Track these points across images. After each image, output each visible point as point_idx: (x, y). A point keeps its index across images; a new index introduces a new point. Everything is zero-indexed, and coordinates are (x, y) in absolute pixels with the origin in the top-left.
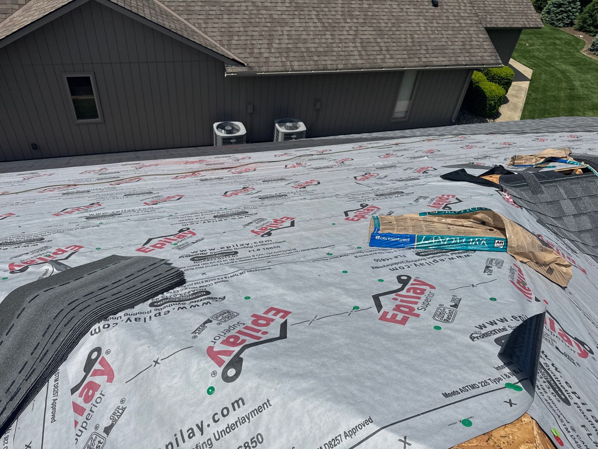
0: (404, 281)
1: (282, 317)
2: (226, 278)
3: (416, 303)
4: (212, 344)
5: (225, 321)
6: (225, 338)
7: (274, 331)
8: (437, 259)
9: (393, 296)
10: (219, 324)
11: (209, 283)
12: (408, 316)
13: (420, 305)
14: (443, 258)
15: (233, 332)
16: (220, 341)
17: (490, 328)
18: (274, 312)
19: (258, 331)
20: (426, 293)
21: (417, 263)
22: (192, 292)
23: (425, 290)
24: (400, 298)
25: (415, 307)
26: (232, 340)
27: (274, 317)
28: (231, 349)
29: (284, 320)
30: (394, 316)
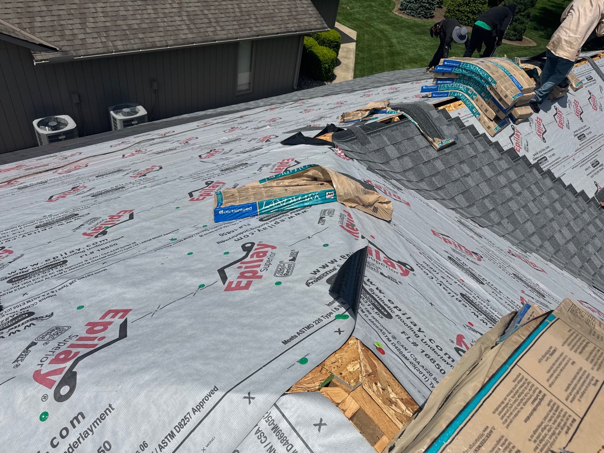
0: (247, 249)
1: (122, 317)
2: (53, 292)
3: (259, 266)
4: (38, 368)
5: (54, 339)
6: (54, 357)
7: (113, 332)
8: (278, 220)
9: (238, 264)
10: (46, 343)
11: (33, 303)
12: (251, 280)
13: (262, 267)
14: (283, 218)
15: (64, 348)
16: (49, 361)
17: (323, 271)
18: (112, 314)
19: (93, 339)
20: (268, 254)
21: (261, 228)
22: (11, 318)
23: (267, 252)
24: (244, 266)
25: (258, 269)
26: (62, 356)
27: (112, 320)
28: (62, 366)
29: (123, 320)
30: (239, 283)
